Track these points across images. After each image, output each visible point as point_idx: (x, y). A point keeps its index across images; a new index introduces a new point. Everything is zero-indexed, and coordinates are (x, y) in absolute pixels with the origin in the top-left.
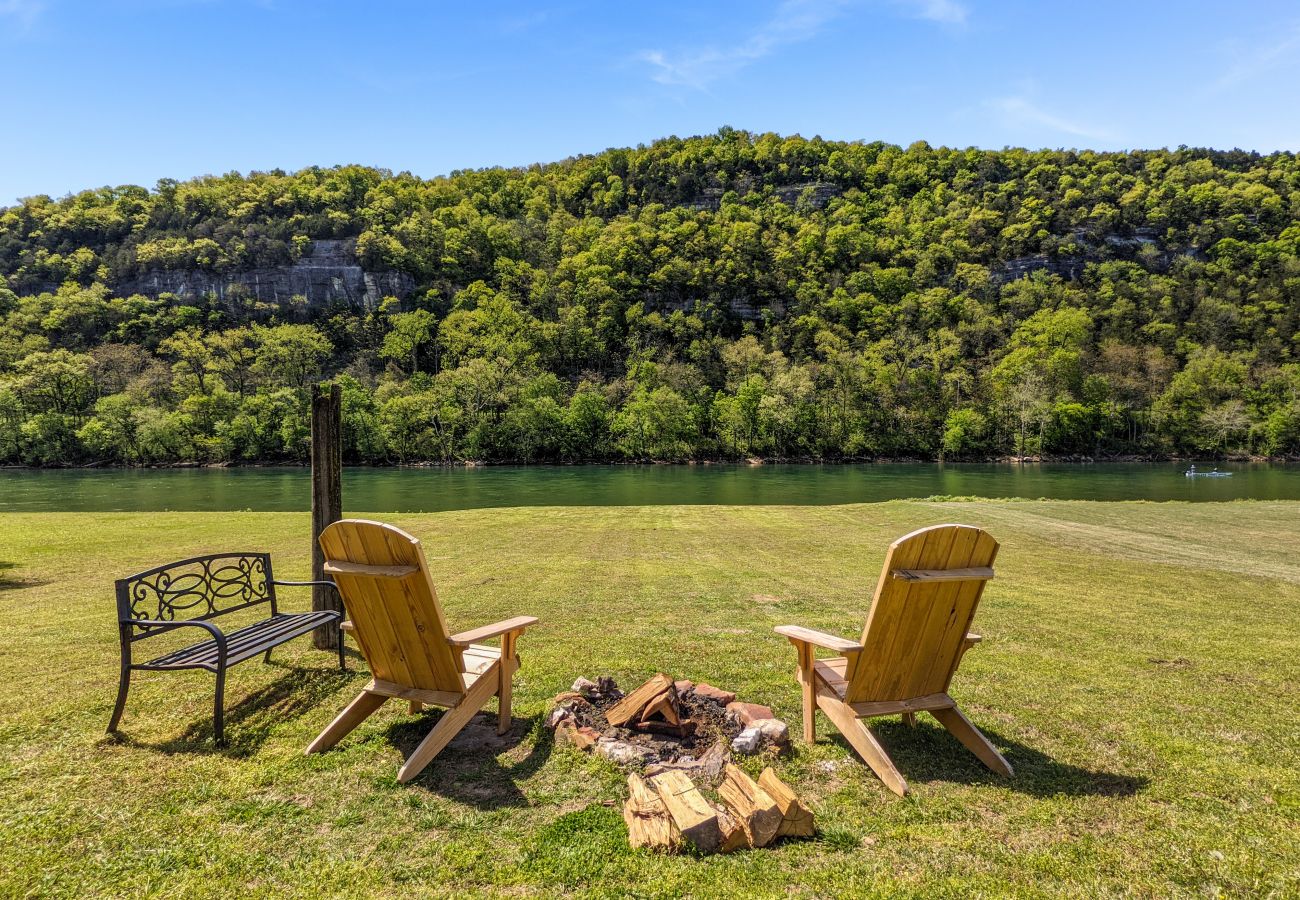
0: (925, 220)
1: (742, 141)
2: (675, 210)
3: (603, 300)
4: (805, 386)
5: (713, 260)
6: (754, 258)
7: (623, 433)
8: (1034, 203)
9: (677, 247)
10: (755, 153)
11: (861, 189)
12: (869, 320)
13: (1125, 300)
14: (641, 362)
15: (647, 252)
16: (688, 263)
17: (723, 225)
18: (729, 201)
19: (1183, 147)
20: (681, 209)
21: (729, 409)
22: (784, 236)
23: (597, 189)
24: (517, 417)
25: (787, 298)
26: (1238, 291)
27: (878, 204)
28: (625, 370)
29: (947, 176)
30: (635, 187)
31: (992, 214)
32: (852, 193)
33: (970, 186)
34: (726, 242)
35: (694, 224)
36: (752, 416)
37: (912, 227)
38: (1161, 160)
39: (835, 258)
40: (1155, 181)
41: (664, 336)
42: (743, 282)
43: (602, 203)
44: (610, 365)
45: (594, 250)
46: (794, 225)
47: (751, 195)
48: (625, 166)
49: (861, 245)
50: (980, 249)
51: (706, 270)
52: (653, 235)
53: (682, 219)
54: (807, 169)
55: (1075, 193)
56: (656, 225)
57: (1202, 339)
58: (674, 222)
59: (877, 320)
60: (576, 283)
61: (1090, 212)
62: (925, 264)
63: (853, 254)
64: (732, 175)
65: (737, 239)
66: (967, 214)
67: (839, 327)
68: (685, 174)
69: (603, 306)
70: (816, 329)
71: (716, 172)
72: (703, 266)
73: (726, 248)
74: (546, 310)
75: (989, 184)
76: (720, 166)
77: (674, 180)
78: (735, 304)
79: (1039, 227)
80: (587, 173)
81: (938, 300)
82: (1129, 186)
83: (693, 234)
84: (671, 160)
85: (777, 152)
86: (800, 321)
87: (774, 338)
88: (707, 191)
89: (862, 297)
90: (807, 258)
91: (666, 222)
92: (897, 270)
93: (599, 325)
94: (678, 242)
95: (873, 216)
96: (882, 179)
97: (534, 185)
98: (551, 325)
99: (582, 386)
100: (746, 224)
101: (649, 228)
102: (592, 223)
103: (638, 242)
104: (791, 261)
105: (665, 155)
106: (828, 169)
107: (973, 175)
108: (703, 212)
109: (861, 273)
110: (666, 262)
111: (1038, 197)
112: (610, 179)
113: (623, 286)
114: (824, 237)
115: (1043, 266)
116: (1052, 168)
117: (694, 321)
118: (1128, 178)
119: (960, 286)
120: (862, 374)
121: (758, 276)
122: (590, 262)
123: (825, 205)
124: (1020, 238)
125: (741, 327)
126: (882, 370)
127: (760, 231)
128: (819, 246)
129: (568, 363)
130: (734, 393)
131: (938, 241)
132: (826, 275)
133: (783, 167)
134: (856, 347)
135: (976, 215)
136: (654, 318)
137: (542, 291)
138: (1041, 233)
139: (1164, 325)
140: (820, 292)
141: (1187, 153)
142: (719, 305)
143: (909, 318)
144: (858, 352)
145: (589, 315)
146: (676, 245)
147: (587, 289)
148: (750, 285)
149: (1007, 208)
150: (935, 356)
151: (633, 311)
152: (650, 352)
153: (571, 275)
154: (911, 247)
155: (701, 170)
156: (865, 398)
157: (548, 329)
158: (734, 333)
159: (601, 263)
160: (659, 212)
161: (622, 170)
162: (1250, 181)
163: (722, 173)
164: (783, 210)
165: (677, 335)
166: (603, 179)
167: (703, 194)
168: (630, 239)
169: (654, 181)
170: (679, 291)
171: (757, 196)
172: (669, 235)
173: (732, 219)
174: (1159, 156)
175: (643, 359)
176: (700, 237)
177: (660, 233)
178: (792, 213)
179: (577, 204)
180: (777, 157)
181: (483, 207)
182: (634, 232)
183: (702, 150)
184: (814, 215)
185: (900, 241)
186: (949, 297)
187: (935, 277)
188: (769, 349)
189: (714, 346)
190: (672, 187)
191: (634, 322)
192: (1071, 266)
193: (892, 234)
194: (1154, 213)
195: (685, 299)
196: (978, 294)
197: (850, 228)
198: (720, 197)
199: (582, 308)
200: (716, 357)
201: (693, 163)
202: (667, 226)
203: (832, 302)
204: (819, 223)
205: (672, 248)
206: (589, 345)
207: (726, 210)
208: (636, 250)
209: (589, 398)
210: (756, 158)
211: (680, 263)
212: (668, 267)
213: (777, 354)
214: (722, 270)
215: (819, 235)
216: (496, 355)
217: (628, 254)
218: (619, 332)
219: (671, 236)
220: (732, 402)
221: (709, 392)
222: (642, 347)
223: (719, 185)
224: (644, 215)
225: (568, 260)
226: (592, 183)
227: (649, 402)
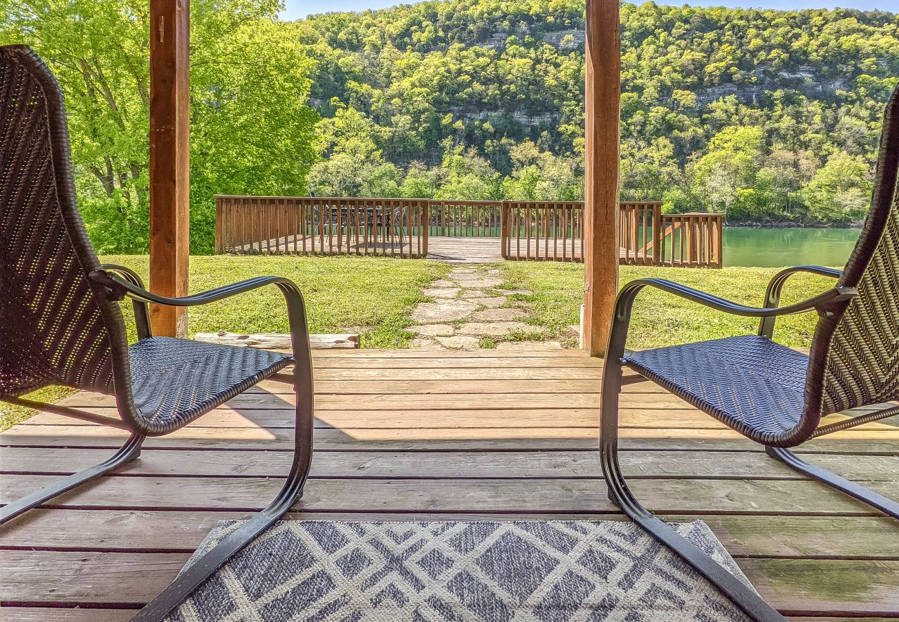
0: (652, 58)
2: (472, 49)
3: (423, 113)
4: (567, 175)
5: (501, 85)
6: (530, 83)
8: (729, 48)
10: (530, 9)
13: (789, 118)
14: (454, 155)
15: (454, 78)
16: (483, 87)
17: (507, 61)
18: (512, 43)
19: (837, 9)
20: (477, 48)
21: (514, 189)
22: (551, 69)
23: (416, 31)
25: (554, 111)
26: (868, 111)
28: (441, 161)
29: (668, 27)
30: (443, 30)
31: (698, 55)
33: (684, 34)
34: (510, 73)
35: (487, 59)
36: (531, 195)
37: (643, 63)
38: (821, 18)
40: (816, 33)
41: (467, 137)
42: (523, 101)
43: (419, 41)
44: (432, 156)
45: (415, 78)
46: (558, 61)
47: (527, 39)
48: (436, 14)
50: (689, 80)
51: (496, 92)
52: (459, 67)
53: (478, 55)
54: (567, 21)
55: (759, 42)
56: (460, 60)
57: (841, 144)
58: (472, 58)
60: (404, 100)
61: (768, 55)
62: (651, 91)
64: (513, 24)
65: (518, 70)
66: (681, 55)
68: (480, 24)
69: (424, 117)
70: (573, 135)
71: (502, 21)
72: (494, 89)
73: (510, 77)
74: (383, 118)
75: (698, 33)
76: (505, 17)
77: (471, 27)
78: (516, 117)
79: (732, 65)
80: (407, 19)
81: (659, 115)
82: (797, 36)
83: (488, 65)
84: (468, 12)
85: (546, 8)
86: (562, 128)
88: (496, 35)
90: (567, 84)
91: (467, 57)
92: (631, 94)
93: (421, 129)
94: (476, 72)
97: (368, 26)
98: (388, 129)
99: (412, 171)
100: (524, 60)
101: (454, 61)
102: (410, 57)
103: (447, 71)
104: (556, 87)
105: (465, 8)
107: (687, 26)
108: (493, 50)
110: (467, 85)
111: (731, 43)
112: (424, 24)
113: (437, 102)
115: (733, 92)
116: (742, 23)
117: (488, 127)
118: (797, 30)
119: (674, 106)
121: (533, 96)
122: (413, 85)
124: (718, 72)
125: (522, 133)
127: (534, 65)
128: (576, 76)
129: (399, 155)
130: (517, 179)
131: (660, 74)
133: (551, 19)
135: (688, 56)
136: (459, 124)
137: (379, 105)
138: (733, 69)
139: (815, 135)
140: (577, 108)
141: (841, 12)
142: (505, 116)
143: (638, 128)
145: (414, 122)
146: (474, 76)
147: (412, 104)
148: (527, 103)
149: (710, 51)
150: (656, 155)
151: (447, 119)
152: (459, 149)
153: (400, 94)
154: (641, 77)
155: (492, 21)
157: (386, 132)
159: (422, 86)
160: (461, 50)
161: (433, 17)
162: (883, 34)
163: (506, 22)
164: (551, 50)
165: (476, 136)
166: (420, 23)
167: (492, 37)
168: (442, 70)
169: (457, 26)
170: (477, 106)
172: (469, 67)
173: (514, 56)
174: (820, 15)
176: (490, 69)
177: (463, 65)
178: (557, 52)
179: (402, 41)
180: (546, 12)
181: (334, 43)
182: (445, 64)
183: (492, 6)
184: (572, 54)
185: (633, 73)
186: (667, 113)
187: (657, 99)
188: (542, 151)
189: (502, 145)
190: (471, 32)
191: (445, 127)
192: (754, 92)
193: (628, 68)
194: (814, 56)
195: (481, 111)
196: (688, 111)
198: (505, 40)
199: (409, 119)
200: (504, 152)
201: (485, 15)
202: (468, 60)
204: (576, 60)
205: (471, 77)
206: (413, 143)
207: (510, 49)
208: (446, 77)
209: (418, 181)
210: (531, 13)
211: (477, 87)
212: (470, 90)
213: (548, 153)
214: (507, 92)
215: (576, 68)
216: (354, 152)
217: (440, 80)
218: (436, 134)
219: (471, 67)
220: (516, 184)
221: (500, 177)
222: (454, 146)
223: (504, 31)
224: (451, 51)
225: (397, 84)
226: (411, 26)
227: (461, 185)
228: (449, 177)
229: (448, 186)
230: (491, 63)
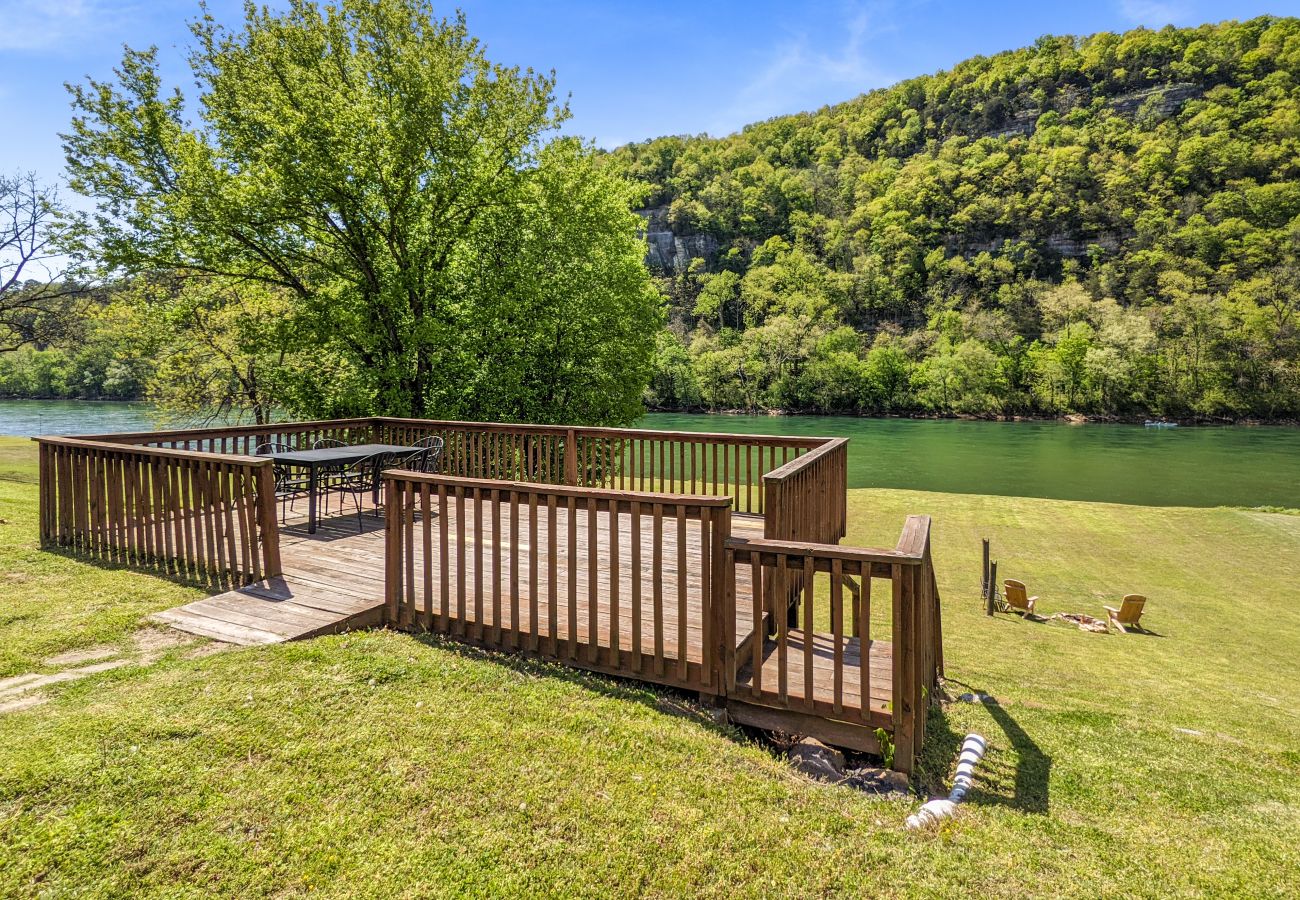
1: (1064, 49)
2: (981, 141)
3: (900, 247)
4: (1144, 336)
5: (1027, 192)
6: (1079, 186)
7: (925, 386)
9: (983, 182)
10: (1081, 62)
11: (1233, 84)
12: (1236, 251)
14: (942, 311)
15: (949, 192)
16: (997, 200)
17: (1039, 152)
18: (1047, 123)
20: (988, 139)
21: (1047, 362)
22: (1119, 157)
23: (892, 127)
24: (815, 369)
25: (1122, 231)
27: (1257, 100)
28: (925, 319)
30: (934, 119)
32: (1221, 90)
34: (1043, 172)
35: (1003, 156)
36: (1076, 370)
39: (1189, 178)
41: (967, 281)
42: (1063, 216)
43: (897, 141)
44: (908, 316)
45: (890, 194)
46: (1133, 142)
47: (1077, 111)
48: (923, 98)
49: (1229, 158)
51: (1018, 206)
52: (957, 172)
53: (989, 150)
54: (1153, 71)
56: (959, 161)
58: (980, 155)
59: (1249, 252)
60: (871, 231)
63: (1216, 170)
64: (1051, 92)
65: (1057, 167)
67: (1192, 261)
68: (994, 99)
69: (900, 254)
70: (1160, 266)
71: (1031, 91)
72: (1015, 200)
73: (1044, 178)
74: (840, 260)
76: (1035, 84)
77: (979, 107)
78: (1053, 241)
80: (879, 110)
83: (1003, 166)
84: (975, 85)
85: (1112, 56)
86: (1138, 257)
87: (1103, 278)
88: (1020, 115)
89: (1228, 225)
90: (1149, 181)
91: (970, 155)
92: (1282, 186)
93: (896, 273)
94: (984, 178)
95: (1248, 117)
96: (1266, 66)
97: (824, 130)
98: (847, 276)
99: (881, 337)
100: (1069, 149)
101: (949, 165)
102: (885, 166)
103: (937, 182)
104: (1127, 186)
105: (969, 79)
106: (1185, 67)
108: (1015, 140)
109: (1227, 194)
110: (970, 201)
112: (905, 114)
113: (923, 230)
114: (1174, 152)
117: (1004, 264)
120: (1224, 321)
121: (1084, 207)
122: (886, 209)
123: (1178, 110)
125: (1061, 266)
126: (1252, 314)
127: (1087, 154)
128: (1167, 167)
129: (864, 315)
130: (1052, 346)
132: (1176, 199)
133: (1120, 73)
134: (1215, 288)
136: (957, 263)
137: (836, 242)
140: (1168, 220)
142: (1033, 243)
144: (1219, 294)
145: (885, 263)
146: (981, 182)
147: (884, 237)
148: (1073, 219)
151: (933, 257)
152: (953, 301)
153: (866, 223)
155: (1013, 91)
156: (1227, 346)
157: (843, 280)
158: (1051, 272)
159: (897, 208)
160: (961, 145)
161: (918, 100)
163: (1038, 91)
164: (1118, 125)
165: (982, 279)
166: (897, 115)
167: (1015, 118)
168: (929, 180)
169: (956, 110)
170: (987, 232)
171: (1083, 112)
172: (974, 171)
173: (1051, 144)
175: (946, 309)
176: (1011, 169)
177: (964, 169)
178: (1130, 127)
179: (869, 146)
180: (1112, 62)
181: (776, 160)
182: (934, 172)
183: (1015, 67)
184: (1161, 127)
185: (1290, 146)
188: (1098, 296)
189: (1027, 290)
190: (978, 115)
191: (934, 268)
193: (1278, 138)
195: (993, 238)
197: (1214, 138)
198: (1035, 119)
199: (878, 257)
200: (1030, 302)
201: (1003, 84)
202: (972, 161)
203: (1185, 232)
204: (1168, 135)
205: (976, 184)
206: (886, 294)
207: (1043, 134)
208: (936, 191)
209: (889, 352)
210: (1083, 68)
211: (986, 201)
212: (972, 207)
213: (1108, 301)
214: (1037, 204)
215: (1168, 151)
216: (797, 312)
217: (927, 196)
218: (918, 280)
219: (977, 171)
220: (1050, 355)
221: (1022, 343)
222: (945, 296)
223: (1034, 106)
224: (945, 150)
225: (863, 208)
226: (885, 120)
227: (956, 357)
228: (937, 345)
229: (937, 360)
230: (1010, 160)
